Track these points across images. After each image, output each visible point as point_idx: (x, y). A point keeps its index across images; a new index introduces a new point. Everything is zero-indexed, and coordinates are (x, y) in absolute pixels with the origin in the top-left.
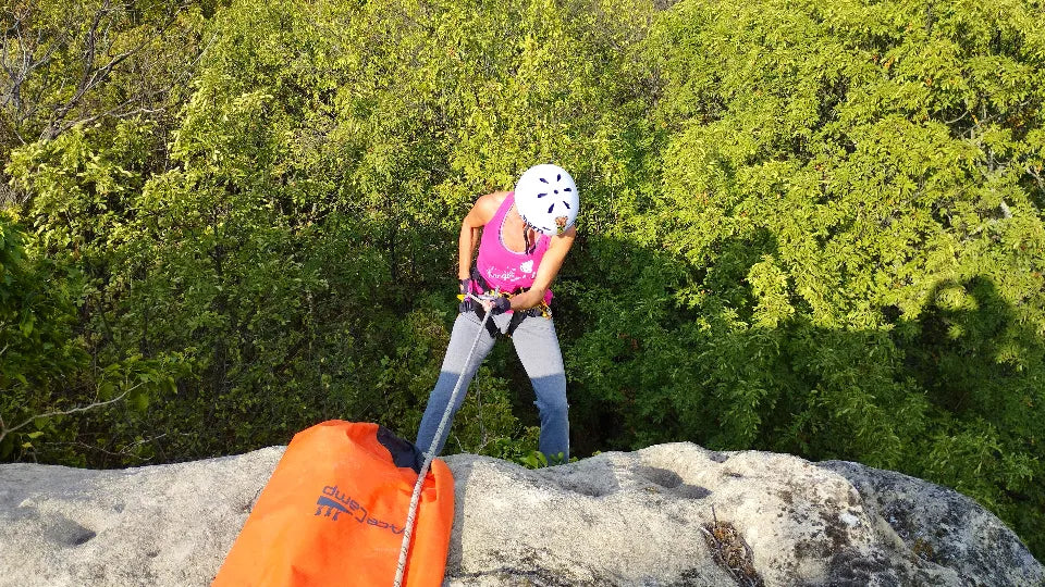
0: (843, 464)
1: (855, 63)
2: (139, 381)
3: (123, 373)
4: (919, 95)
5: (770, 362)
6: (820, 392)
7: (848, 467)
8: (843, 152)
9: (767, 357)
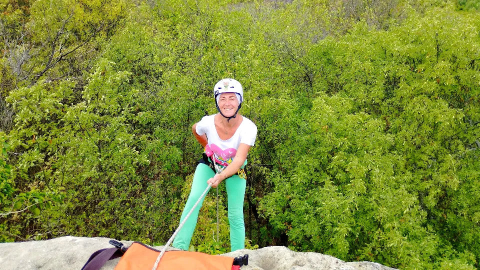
0: (371, 264)
1: (403, 71)
2: (34, 202)
3: (27, 198)
4: (433, 86)
5: (354, 213)
6: (380, 233)
7: (373, 265)
8: (397, 112)
9: (352, 211)
